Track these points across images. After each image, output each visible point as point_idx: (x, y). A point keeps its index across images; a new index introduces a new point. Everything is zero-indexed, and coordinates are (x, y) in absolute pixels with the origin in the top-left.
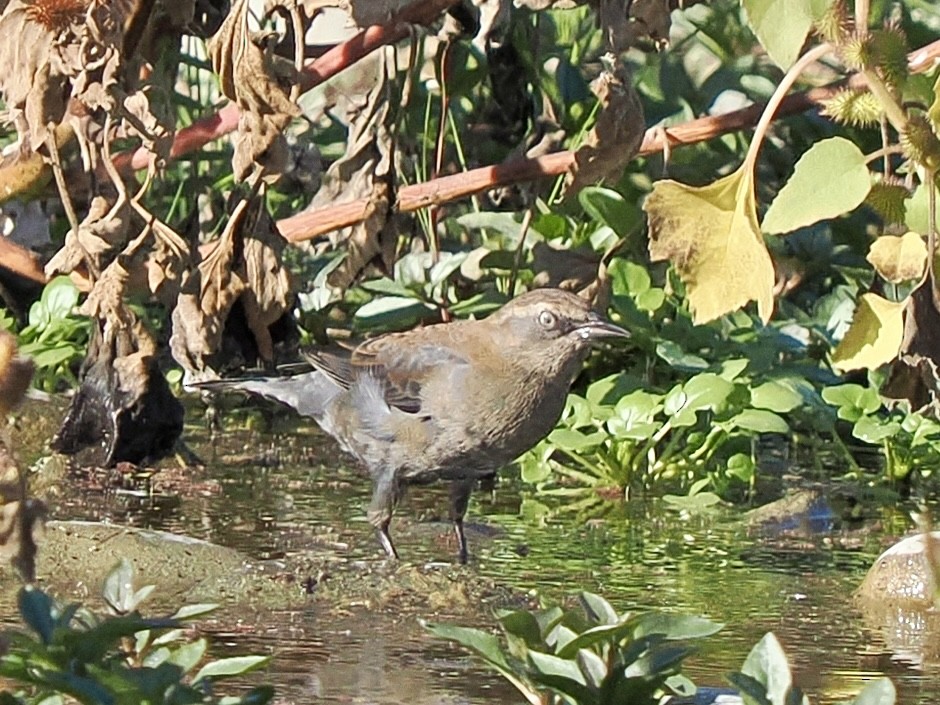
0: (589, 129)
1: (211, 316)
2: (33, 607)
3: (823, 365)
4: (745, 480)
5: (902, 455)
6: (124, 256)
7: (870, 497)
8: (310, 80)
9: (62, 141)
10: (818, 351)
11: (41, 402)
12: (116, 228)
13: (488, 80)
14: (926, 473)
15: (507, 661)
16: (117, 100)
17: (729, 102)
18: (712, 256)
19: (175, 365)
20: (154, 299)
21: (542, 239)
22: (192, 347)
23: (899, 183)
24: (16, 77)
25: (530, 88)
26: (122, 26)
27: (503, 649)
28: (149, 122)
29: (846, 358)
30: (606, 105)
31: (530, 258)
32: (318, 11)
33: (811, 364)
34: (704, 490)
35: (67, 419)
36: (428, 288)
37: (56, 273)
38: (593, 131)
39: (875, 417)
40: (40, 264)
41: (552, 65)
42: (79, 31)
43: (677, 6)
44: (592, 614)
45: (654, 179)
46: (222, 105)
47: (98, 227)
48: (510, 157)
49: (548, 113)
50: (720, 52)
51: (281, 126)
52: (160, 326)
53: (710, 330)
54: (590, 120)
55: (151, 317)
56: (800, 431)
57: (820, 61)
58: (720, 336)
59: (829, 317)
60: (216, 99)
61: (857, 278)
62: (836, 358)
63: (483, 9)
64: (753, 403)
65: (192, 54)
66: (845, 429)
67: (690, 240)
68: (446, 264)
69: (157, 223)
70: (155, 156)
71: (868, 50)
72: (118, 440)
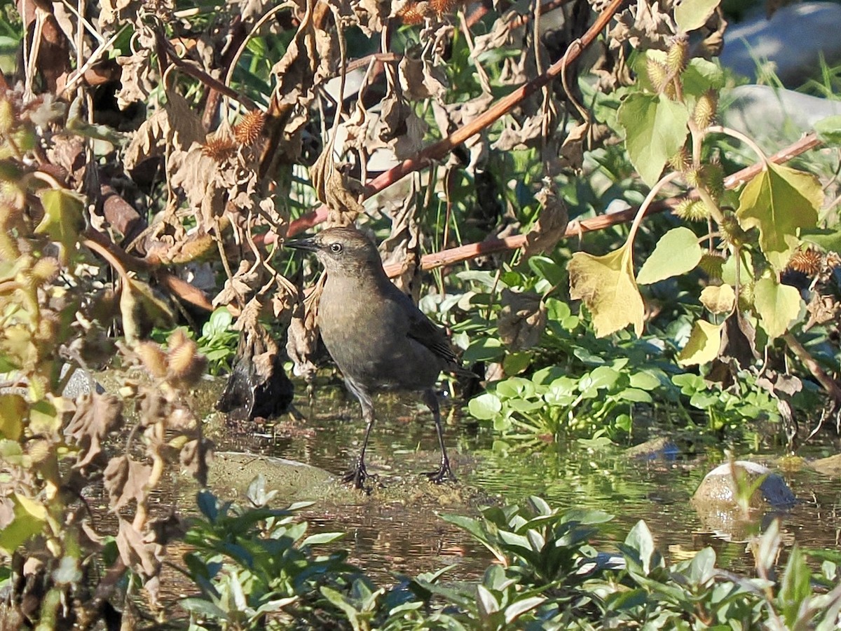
0: (535, 221)
1: (310, 331)
2: (205, 502)
3: (672, 362)
4: (626, 430)
5: (718, 415)
6: (260, 295)
7: (700, 441)
8: (370, 192)
9: (223, 226)
10: (670, 354)
11: (209, 381)
12: (255, 279)
13: (475, 192)
14: (733, 427)
15: (486, 536)
16: (255, 202)
17: (617, 206)
18: (607, 297)
19: (289, 360)
20: (277, 320)
21: (506, 286)
22: (299, 349)
23: (719, 255)
24: (195, 188)
25: (500, 197)
26: (259, 159)
27: (483, 529)
28: (275, 216)
29: (686, 358)
30: (545, 207)
31: (499, 298)
32: (374, 151)
33: (665, 361)
34: (602, 436)
35: (225, 391)
36: (438, 315)
37: (219, 305)
38: (537, 223)
39: (703, 393)
40: (209, 300)
41: (512, 184)
42: (233, 162)
43: (587, 149)
44: (536, 508)
45: (573, 251)
46: (318, 206)
47: (244, 277)
48: (488, 238)
49: (510, 212)
50: (612, 176)
51: (353, 218)
52: (280, 337)
53: (606, 341)
54: (535, 217)
55: (275, 332)
56: (660, 401)
57: (671, 182)
58: (612, 344)
59: (675, 334)
60: (313, 203)
61: (693, 311)
62: (680, 358)
63: (472, 150)
64: (631, 384)
65: (300, 176)
66: (685, 400)
67: (594, 287)
68: (449, 301)
69: (279, 276)
70: (278, 236)
71: (700, 175)
72: (256, 403)
